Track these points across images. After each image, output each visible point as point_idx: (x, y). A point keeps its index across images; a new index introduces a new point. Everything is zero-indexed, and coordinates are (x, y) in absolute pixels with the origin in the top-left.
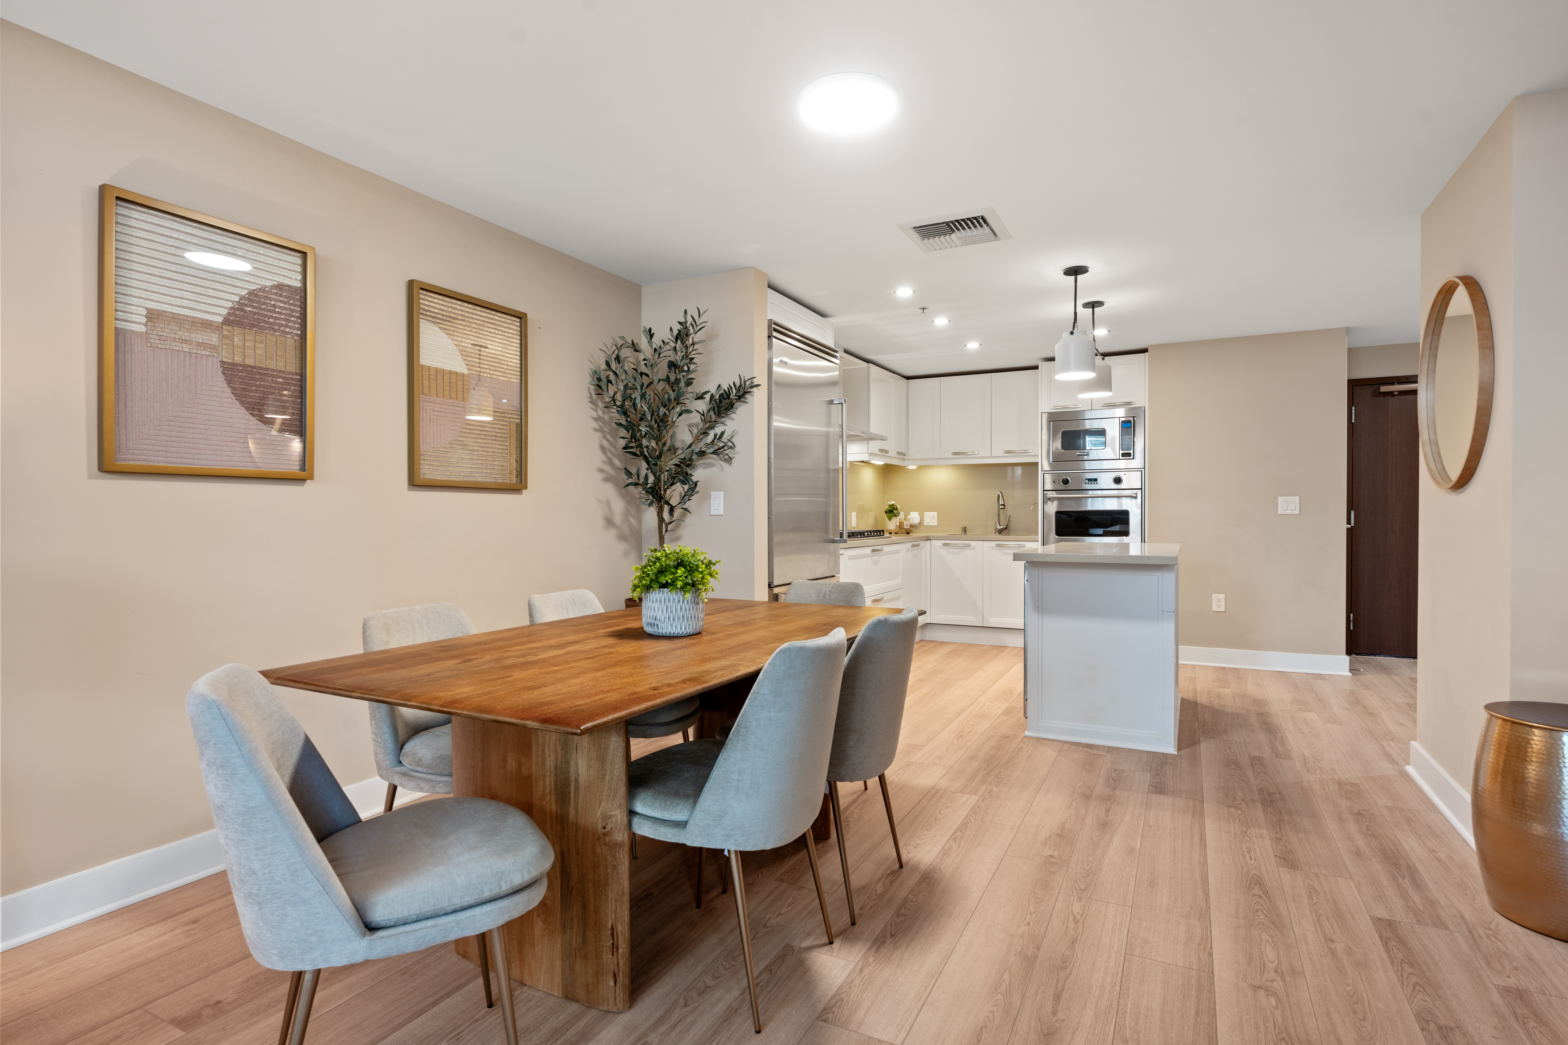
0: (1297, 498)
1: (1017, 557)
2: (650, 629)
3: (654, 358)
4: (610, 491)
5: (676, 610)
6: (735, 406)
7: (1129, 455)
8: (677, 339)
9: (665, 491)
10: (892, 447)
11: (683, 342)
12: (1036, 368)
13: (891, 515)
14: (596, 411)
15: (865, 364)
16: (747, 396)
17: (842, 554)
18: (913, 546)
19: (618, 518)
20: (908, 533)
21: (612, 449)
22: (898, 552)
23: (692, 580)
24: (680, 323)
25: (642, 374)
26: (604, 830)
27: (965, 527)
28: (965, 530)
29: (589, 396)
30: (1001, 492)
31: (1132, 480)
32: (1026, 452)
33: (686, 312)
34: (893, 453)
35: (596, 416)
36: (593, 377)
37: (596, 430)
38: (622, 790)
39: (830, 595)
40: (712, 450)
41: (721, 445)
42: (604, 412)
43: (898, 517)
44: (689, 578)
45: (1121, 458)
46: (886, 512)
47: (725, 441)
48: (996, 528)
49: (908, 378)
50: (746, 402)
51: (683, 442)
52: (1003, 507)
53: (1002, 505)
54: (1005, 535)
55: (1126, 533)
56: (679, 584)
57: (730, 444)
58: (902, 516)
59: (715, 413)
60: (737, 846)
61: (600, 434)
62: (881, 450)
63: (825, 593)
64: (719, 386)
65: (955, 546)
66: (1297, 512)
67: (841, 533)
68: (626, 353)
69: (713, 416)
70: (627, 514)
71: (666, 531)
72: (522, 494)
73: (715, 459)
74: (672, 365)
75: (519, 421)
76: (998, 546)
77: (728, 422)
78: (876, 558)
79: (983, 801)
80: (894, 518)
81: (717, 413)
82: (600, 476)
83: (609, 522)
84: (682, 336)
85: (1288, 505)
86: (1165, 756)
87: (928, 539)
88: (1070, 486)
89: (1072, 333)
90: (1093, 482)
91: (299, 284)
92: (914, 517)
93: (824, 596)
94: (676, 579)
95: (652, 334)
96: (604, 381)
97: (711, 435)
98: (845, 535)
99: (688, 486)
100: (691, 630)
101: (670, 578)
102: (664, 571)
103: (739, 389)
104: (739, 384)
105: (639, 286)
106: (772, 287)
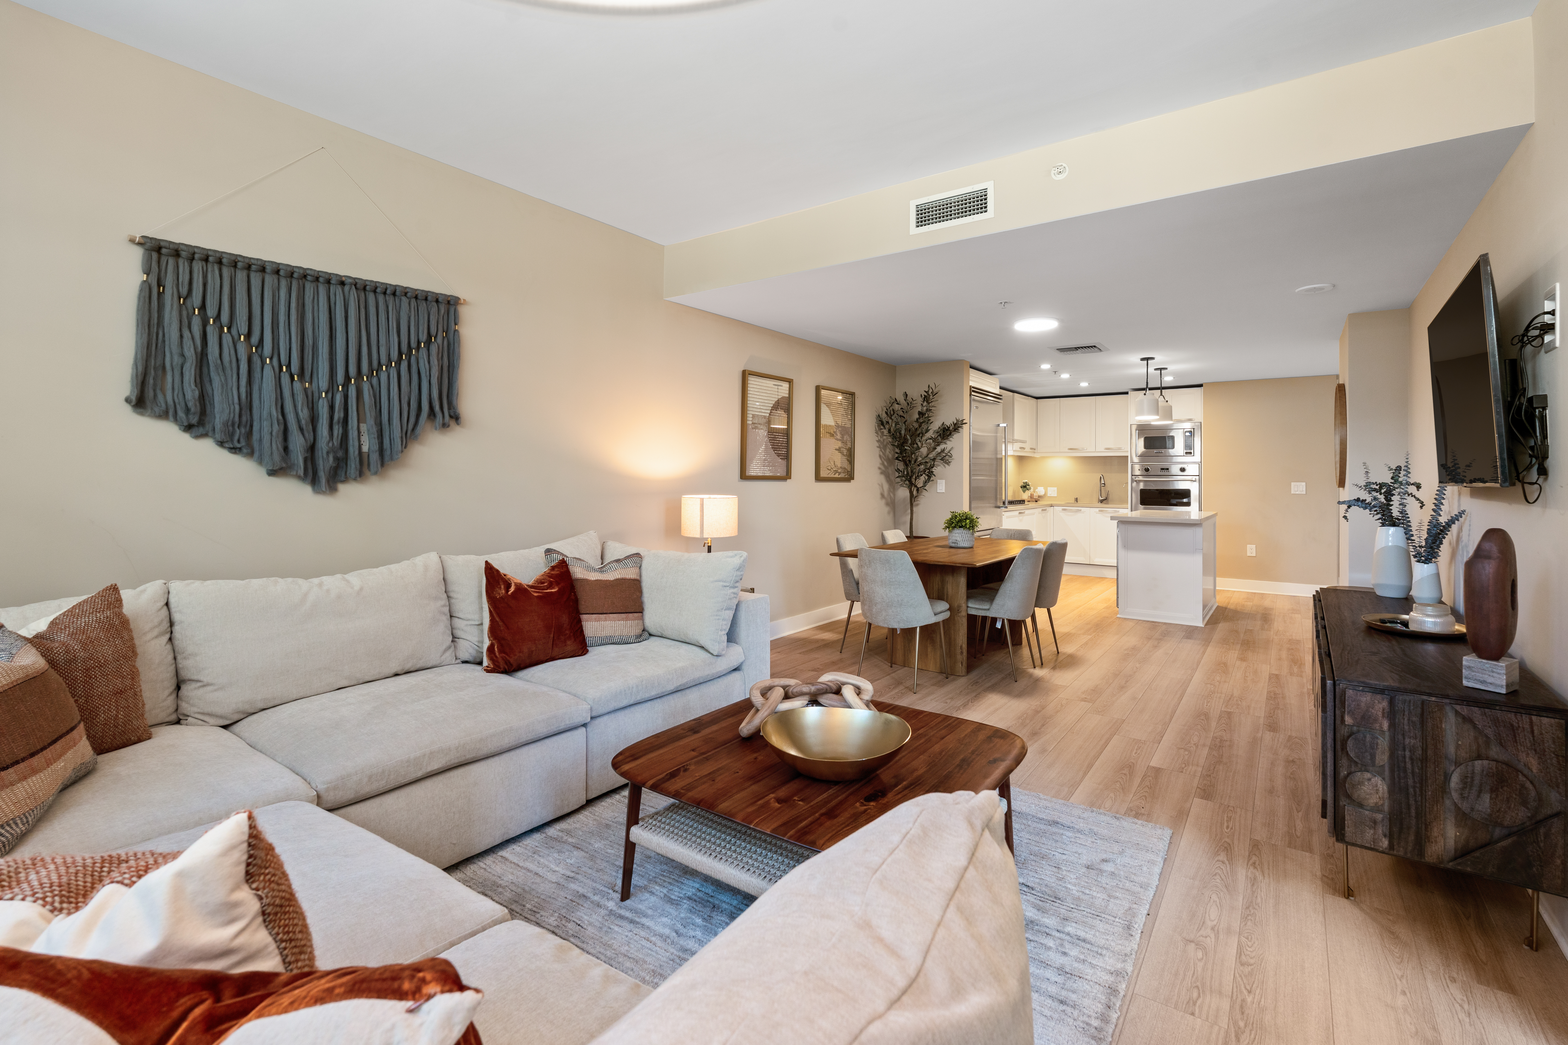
0: (1304, 484)
1: (1112, 518)
2: (953, 545)
3: (908, 409)
4: (882, 479)
5: (965, 537)
7: (1191, 453)
8: (923, 399)
9: (916, 480)
10: (1027, 445)
11: (927, 402)
12: (1126, 394)
14: (878, 438)
15: (1012, 394)
16: (960, 428)
17: (1003, 515)
18: (1043, 510)
19: (886, 494)
20: (1036, 501)
21: (884, 457)
22: (1033, 514)
23: (972, 525)
24: (925, 391)
25: (901, 416)
26: (959, 612)
27: (1077, 498)
28: (1076, 500)
29: (876, 429)
30: (1102, 475)
31: (1193, 470)
32: (1119, 449)
33: (929, 386)
34: (1028, 449)
35: (878, 440)
36: (877, 419)
37: (878, 447)
38: (965, 598)
40: (940, 458)
41: (945, 455)
42: (882, 438)
43: (1030, 491)
45: (1184, 455)
46: (1023, 488)
47: (947, 453)
48: (1099, 499)
49: (1038, 398)
50: (959, 433)
51: (922, 453)
54: (1105, 504)
55: (1188, 504)
56: (967, 527)
57: (949, 454)
58: (1032, 490)
60: (1007, 617)
61: (879, 449)
62: (1021, 448)
64: (944, 423)
65: (1071, 511)
66: (1304, 493)
68: (894, 407)
69: (940, 439)
70: (889, 491)
71: (914, 501)
72: (851, 482)
73: (940, 462)
74: (920, 413)
76: (1100, 511)
77: (948, 442)
78: (1021, 518)
80: (1027, 492)
81: (942, 438)
82: (879, 471)
83: (883, 496)
84: (926, 398)
85: (1299, 488)
86: (1197, 628)
87: (1051, 506)
88: (1151, 472)
90: (1165, 470)
91: (787, 396)
92: (1040, 491)
94: (966, 524)
95: (907, 395)
96: (885, 422)
97: (939, 449)
98: (1006, 503)
99: (927, 477)
100: (970, 546)
101: (964, 524)
102: (960, 521)
103: (955, 425)
104: (955, 422)
105: (895, 367)
106: (971, 367)
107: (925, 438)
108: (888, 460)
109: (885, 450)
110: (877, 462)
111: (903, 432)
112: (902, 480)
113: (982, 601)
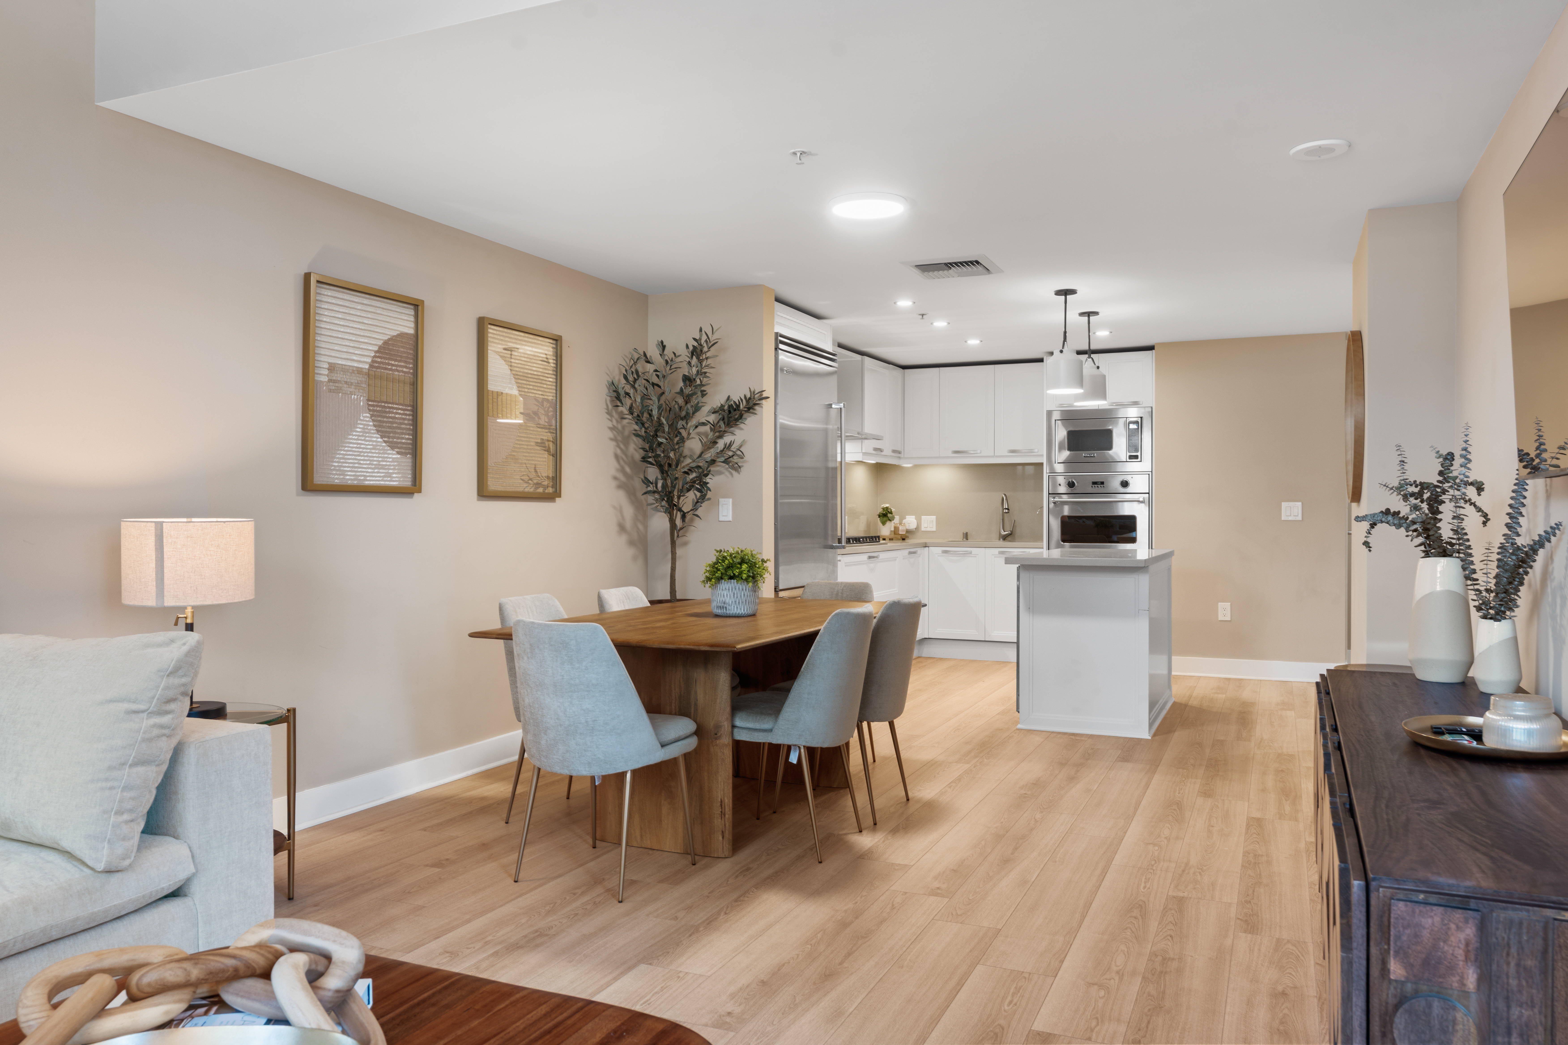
0: (1299, 504)
1: (1008, 561)
2: (719, 611)
3: (666, 370)
4: (621, 497)
5: (741, 596)
6: (744, 416)
7: (1136, 457)
8: (692, 354)
9: (679, 498)
10: (887, 446)
11: (698, 358)
12: (1040, 361)
13: (885, 519)
14: (611, 421)
15: (858, 357)
16: (756, 407)
17: (840, 561)
18: (910, 553)
19: (628, 524)
20: (904, 539)
21: (624, 457)
22: (894, 559)
23: (753, 573)
24: (694, 339)
25: (653, 384)
26: (716, 736)
27: (967, 533)
28: (966, 536)
29: (606, 407)
30: (1005, 495)
31: (1139, 484)
32: (1031, 451)
33: (701, 330)
34: (887, 451)
35: (611, 426)
36: (609, 389)
37: (611, 439)
38: (728, 709)
39: (842, 594)
40: (722, 459)
41: (731, 454)
42: (617, 421)
43: (893, 522)
44: (751, 571)
45: (1128, 460)
46: (879, 516)
47: (734, 450)
48: (1000, 533)
49: (904, 367)
50: (756, 414)
51: (691, 450)
52: (1007, 511)
53: (1006, 509)
54: (1010, 541)
55: (1133, 540)
56: (744, 576)
57: (739, 453)
58: (897, 520)
59: (724, 423)
60: (806, 742)
61: (613, 443)
62: (876, 449)
63: (838, 591)
64: (729, 397)
65: (955, 553)
66: (1300, 518)
67: (839, 539)
68: (641, 367)
69: (723, 426)
70: (636, 519)
71: (678, 536)
72: (555, 502)
73: (723, 467)
74: (687, 379)
75: (554, 435)
76: (1001, 553)
77: (737, 431)
78: (871, 565)
79: (974, 767)
80: (888, 523)
81: (726, 424)
82: (614, 484)
83: (622, 528)
84: (696, 352)
85: (1292, 511)
87: (926, 546)
88: (1077, 489)
89: (1061, 352)
90: (1099, 486)
91: (412, 331)
92: (910, 522)
93: (837, 594)
94: (741, 573)
95: (664, 347)
96: (622, 393)
97: (721, 444)
98: (844, 540)
99: (698, 494)
100: (750, 612)
101: (737, 572)
102: (731, 566)
103: (748, 400)
104: (748, 396)
105: (646, 296)
106: (778, 300)
107: (693, 422)
108: (633, 464)
109: (626, 444)
110: (612, 466)
111: (655, 413)
112: (656, 500)
113: (762, 713)
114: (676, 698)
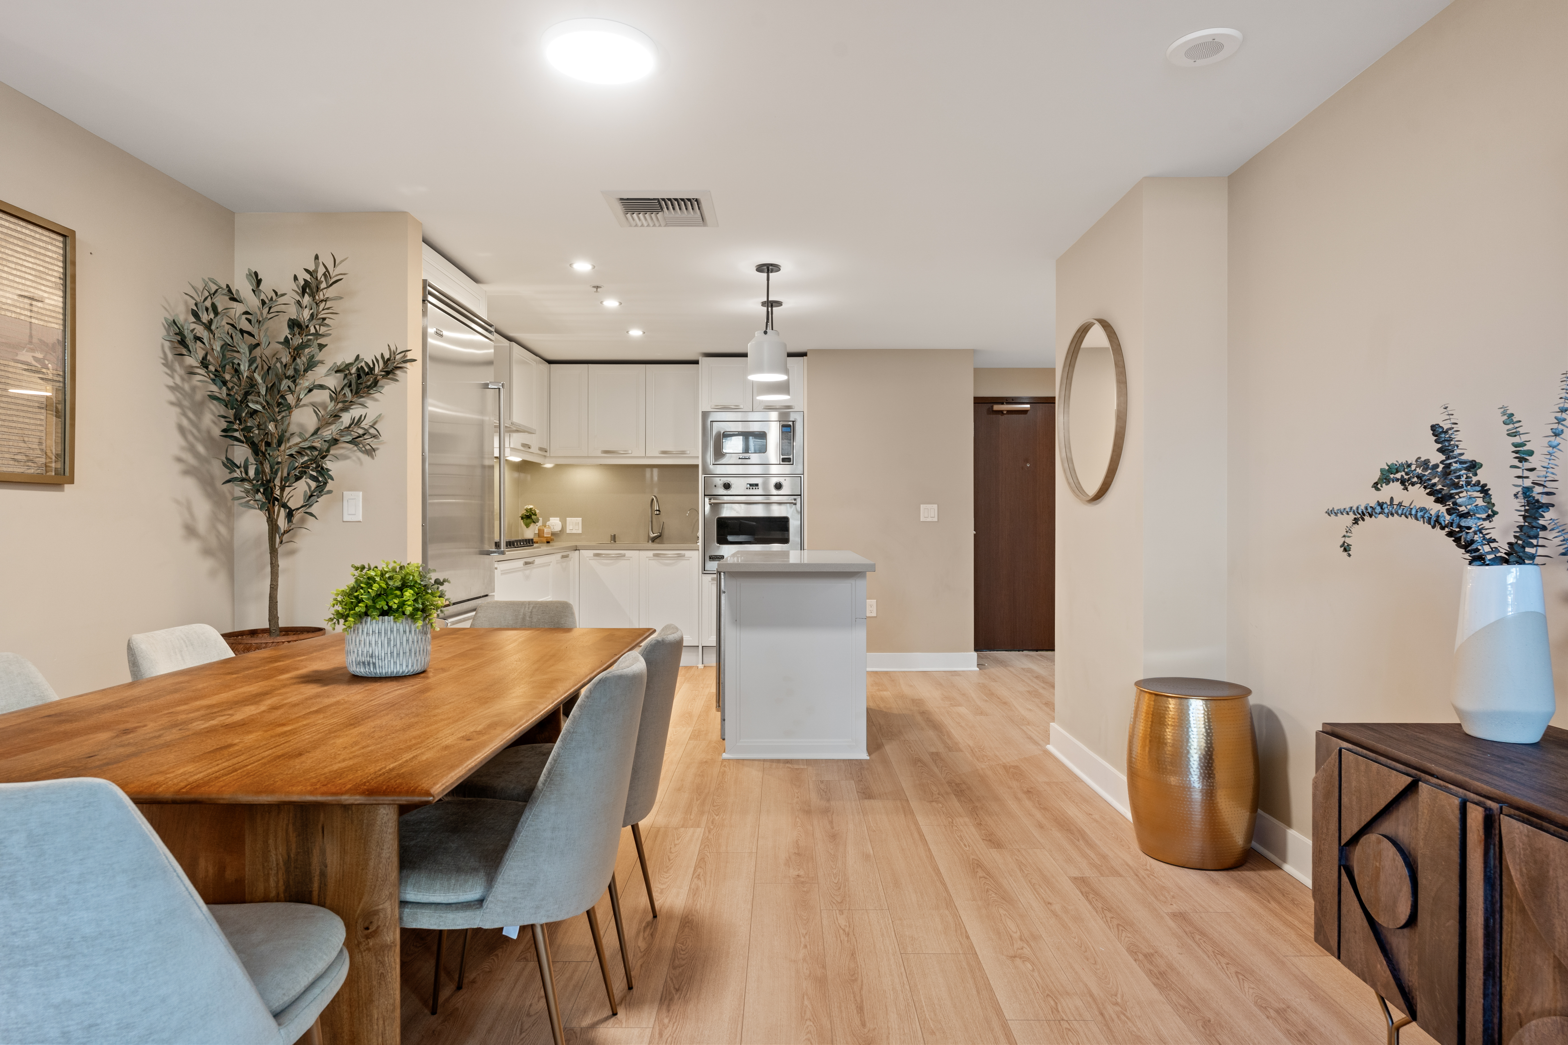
0: (935, 506)
2: (362, 670)
3: (262, 313)
4: (191, 487)
5: (401, 643)
6: (380, 384)
7: (789, 460)
8: (304, 292)
9: (282, 489)
10: (535, 442)
11: (313, 297)
12: (696, 362)
13: (529, 521)
14: (172, 377)
15: (506, 343)
16: (398, 372)
17: (496, 569)
18: (563, 557)
19: (202, 526)
20: (548, 542)
21: (195, 431)
22: (548, 564)
23: (423, 604)
24: (307, 271)
25: (242, 332)
26: (366, 932)
27: (615, 535)
28: (614, 538)
29: (162, 356)
30: (655, 496)
31: (792, 486)
32: (683, 452)
33: (317, 257)
34: (534, 449)
35: (171, 384)
36: (168, 331)
37: (172, 403)
39: (531, 617)
40: (349, 438)
41: (361, 432)
42: (183, 379)
43: (537, 524)
44: (420, 601)
45: (781, 463)
46: (522, 518)
47: (366, 427)
48: (649, 535)
49: (550, 362)
50: (397, 380)
51: (301, 426)
52: (658, 512)
53: (657, 510)
54: (659, 543)
55: (786, 540)
56: (409, 610)
57: (372, 431)
58: (541, 522)
59: (351, 390)
60: (548, 917)
61: (177, 410)
62: (524, 445)
63: (524, 615)
64: (358, 356)
65: (607, 556)
66: (936, 519)
67: (496, 543)
68: (222, 302)
69: (349, 394)
70: (214, 519)
71: (281, 542)
72: (63, 491)
73: (350, 449)
74: (294, 324)
75: (61, 385)
76: (655, 555)
77: (369, 403)
78: (527, 572)
79: (709, 832)
80: (532, 525)
81: (354, 392)
82: (178, 467)
83: (190, 531)
84: (309, 288)
85: (929, 513)
86: (860, 762)
87: (576, 549)
88: (732, 491)
89: (765, 333)
90: (754, 487)
92: (555, 524)
93: (524, 619)
94: (402, 604)
95: (259, 282)
96: (189, 337)
97: (346, 418)
98: (503, 544)
99: (313, 485)
100: (417, 668)
101: (394, 603)
102: (383, 594)
103: (386, 362)
104: (387, 356)
105: (233, 213)
106: (425, 241)
107: (305, 383)
108: (209, 440)
109: (199, 414)
110: (175, 443)
111: (244, 367)
112: (247, 492)
113: (459, 870)
114: (277, 864)
